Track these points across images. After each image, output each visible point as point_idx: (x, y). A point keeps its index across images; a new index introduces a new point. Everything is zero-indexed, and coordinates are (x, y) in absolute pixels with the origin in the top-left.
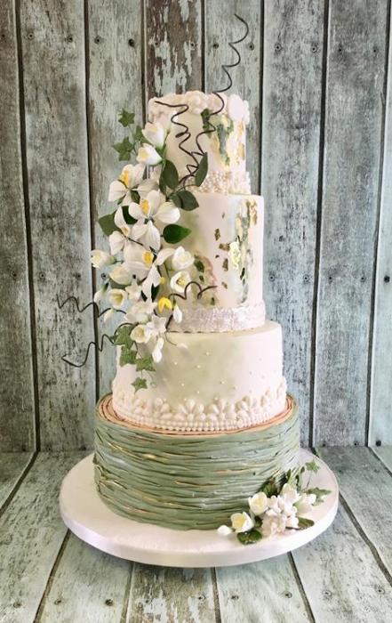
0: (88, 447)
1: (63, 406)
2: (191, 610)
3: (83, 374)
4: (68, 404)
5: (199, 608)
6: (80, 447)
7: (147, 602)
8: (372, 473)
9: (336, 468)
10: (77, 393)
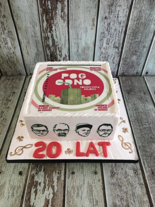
0: (22, 74)
1: (7, 58)
2: (54, 180)
3: (12, 43)
4: (9, 56)
5: (57, 179)
6: (19, 73)
7: (36, 173)
8: (142, 94)
9: (127, 90)
10: (12, 52)
